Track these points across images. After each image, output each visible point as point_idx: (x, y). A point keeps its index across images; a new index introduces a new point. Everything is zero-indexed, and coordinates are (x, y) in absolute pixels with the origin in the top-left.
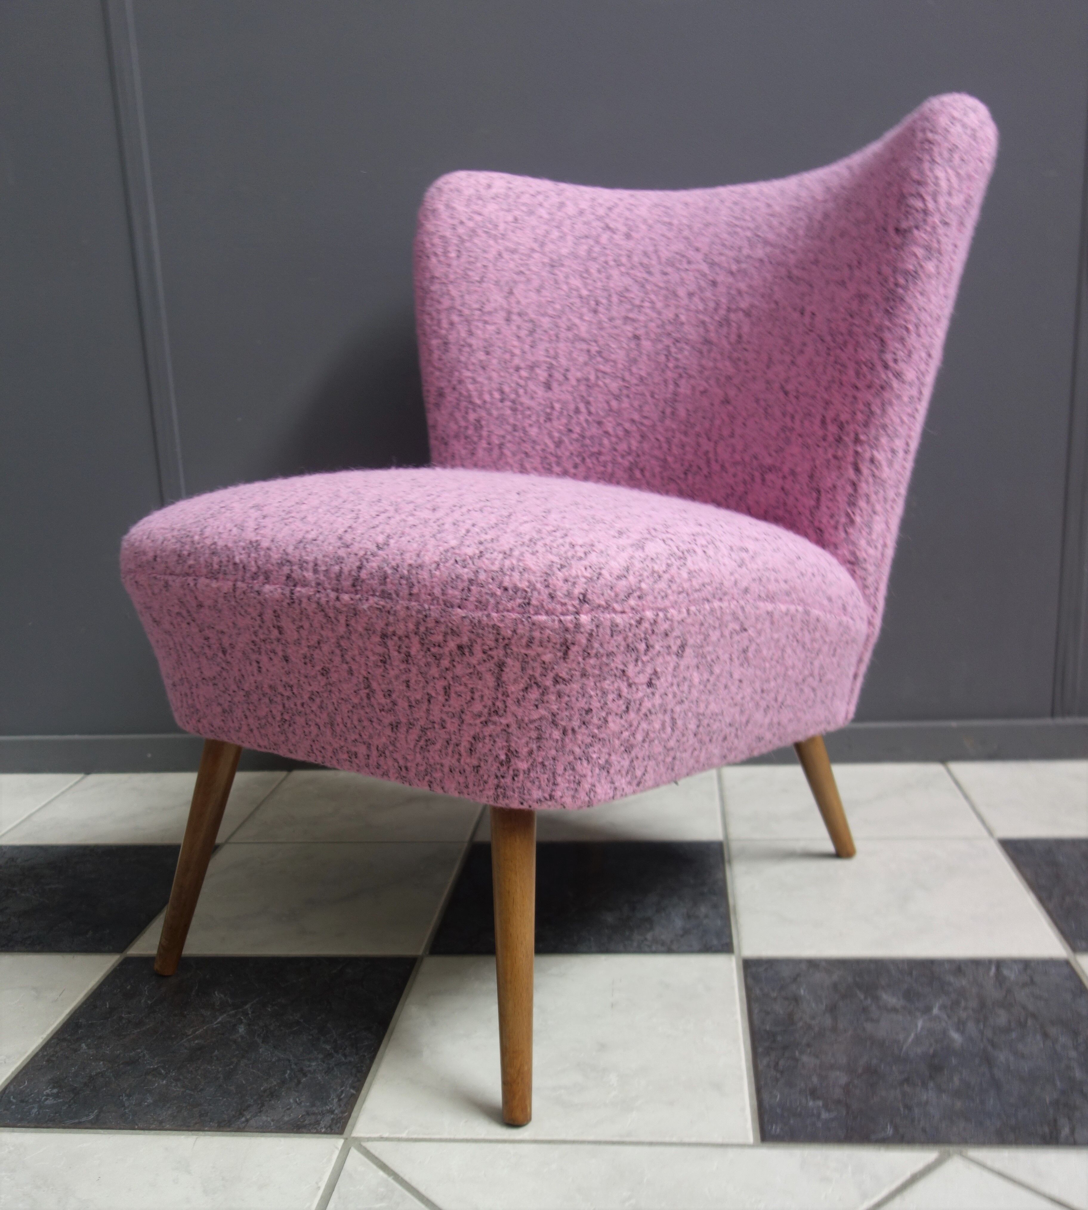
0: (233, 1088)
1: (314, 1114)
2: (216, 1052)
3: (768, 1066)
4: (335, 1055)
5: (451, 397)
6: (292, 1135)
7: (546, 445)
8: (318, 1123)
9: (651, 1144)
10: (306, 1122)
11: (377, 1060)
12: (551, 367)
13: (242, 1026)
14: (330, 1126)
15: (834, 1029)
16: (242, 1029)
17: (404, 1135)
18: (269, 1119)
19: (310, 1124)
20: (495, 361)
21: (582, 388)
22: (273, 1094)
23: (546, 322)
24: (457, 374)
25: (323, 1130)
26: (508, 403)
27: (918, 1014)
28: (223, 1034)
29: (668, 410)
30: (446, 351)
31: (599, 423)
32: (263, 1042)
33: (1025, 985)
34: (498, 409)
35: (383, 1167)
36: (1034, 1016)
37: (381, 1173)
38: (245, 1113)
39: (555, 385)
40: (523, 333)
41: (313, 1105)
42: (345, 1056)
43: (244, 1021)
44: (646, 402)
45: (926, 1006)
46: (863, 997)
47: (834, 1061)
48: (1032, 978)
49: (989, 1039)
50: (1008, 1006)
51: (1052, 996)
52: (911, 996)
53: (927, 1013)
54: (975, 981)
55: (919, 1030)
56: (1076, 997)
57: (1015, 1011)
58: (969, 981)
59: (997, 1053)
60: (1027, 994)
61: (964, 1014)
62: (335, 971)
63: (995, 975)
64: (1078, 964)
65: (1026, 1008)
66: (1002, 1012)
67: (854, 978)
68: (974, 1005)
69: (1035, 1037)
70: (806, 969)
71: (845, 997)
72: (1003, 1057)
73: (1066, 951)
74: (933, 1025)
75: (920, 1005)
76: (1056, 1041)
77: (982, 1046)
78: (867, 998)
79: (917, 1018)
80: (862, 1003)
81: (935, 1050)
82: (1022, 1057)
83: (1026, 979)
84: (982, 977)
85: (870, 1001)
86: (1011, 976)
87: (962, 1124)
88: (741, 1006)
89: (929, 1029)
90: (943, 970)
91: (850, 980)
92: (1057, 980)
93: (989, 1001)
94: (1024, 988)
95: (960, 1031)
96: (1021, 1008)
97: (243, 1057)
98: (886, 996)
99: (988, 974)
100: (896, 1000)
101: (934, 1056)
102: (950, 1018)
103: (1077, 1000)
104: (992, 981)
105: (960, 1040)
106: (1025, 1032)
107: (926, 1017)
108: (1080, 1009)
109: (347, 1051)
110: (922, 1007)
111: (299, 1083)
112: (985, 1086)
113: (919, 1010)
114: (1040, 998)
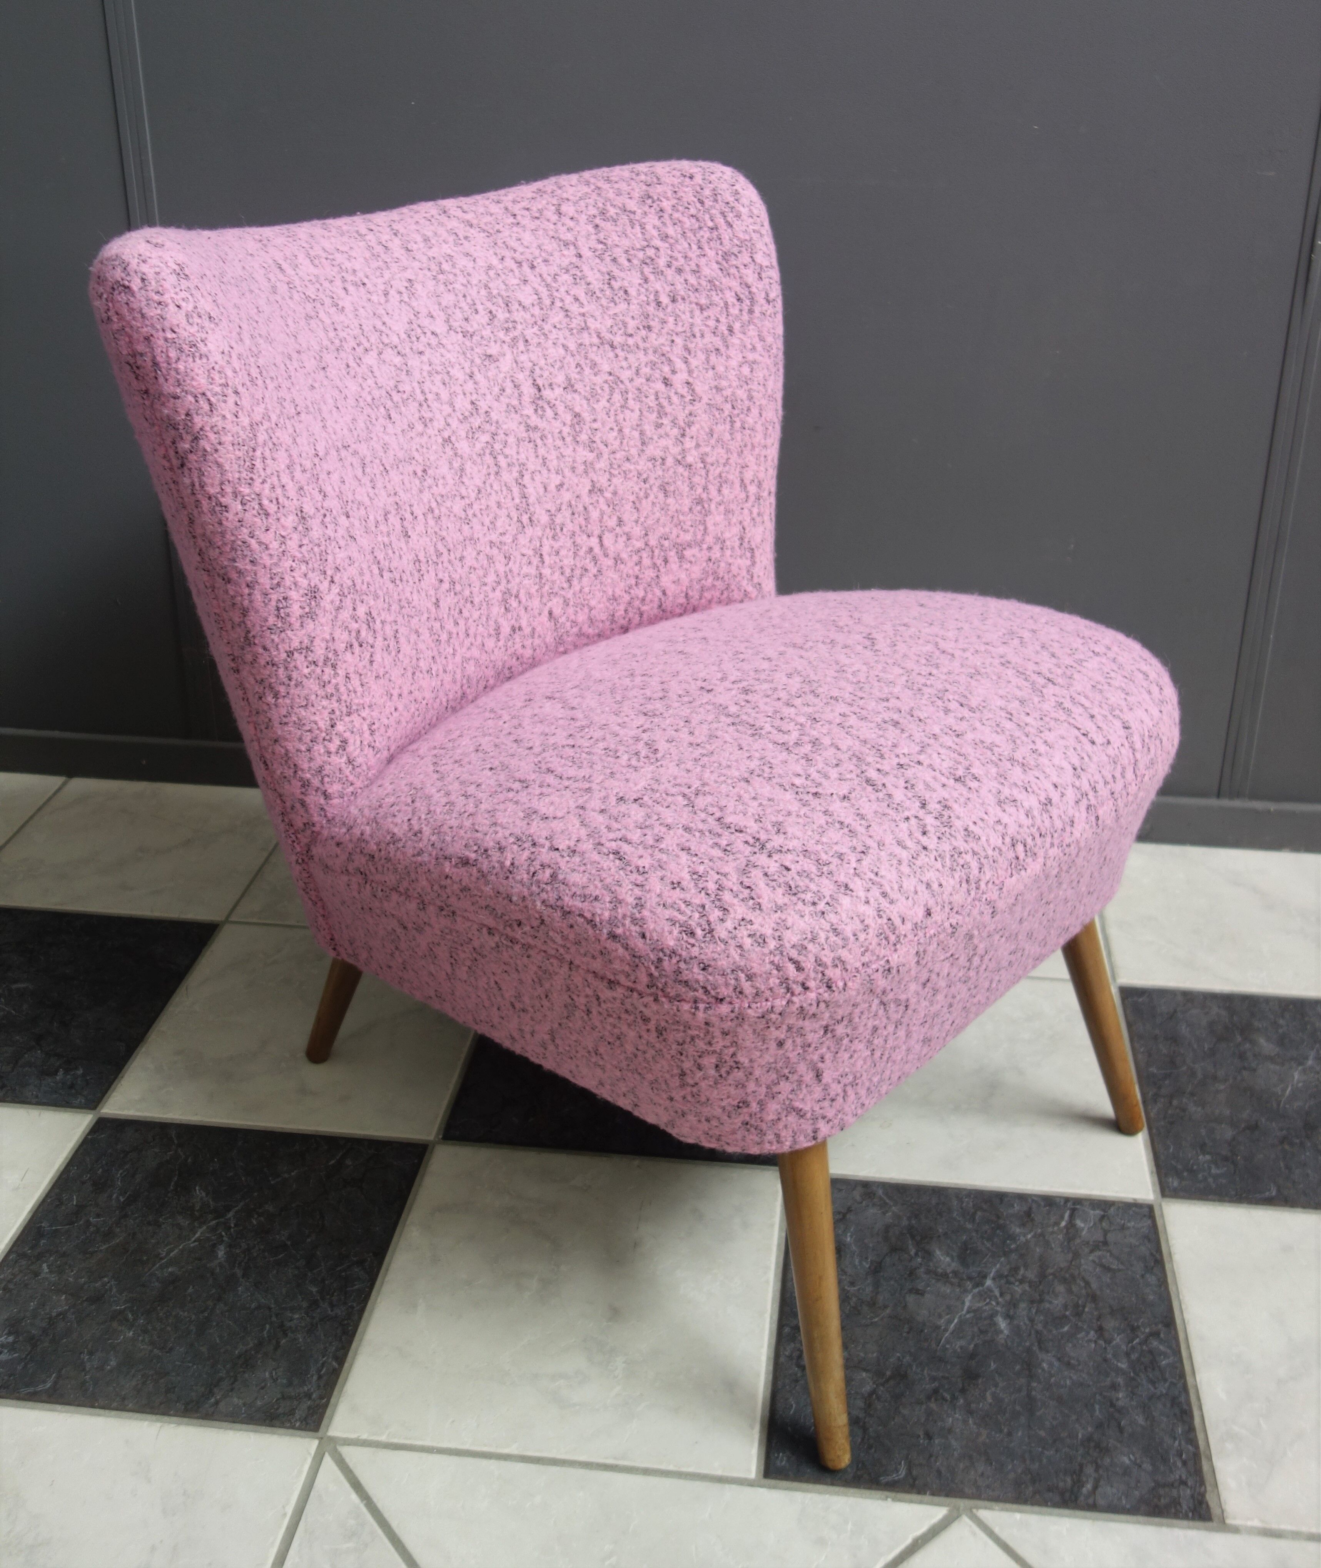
0: (204, 1349)
1: (290, 1398)
2: (190, 1290)
3: (790, 1357)
4: (321, 1303)
6: (263, 1428)
8: (292, 1412)
9: (646, 1472)
10: (281, 1411)
11: (366, 1314)
13: (222, 1247)
14: (305, 1419)
15: (873, 1303)
16: (221, 1253)
17: (383, 1438)
18: (241, 1402)
19: (284, 1414)
22: (247, 1362)
25: (298, 1424)
27: (969, 1285)
28: (200, 1259)
32: (244, 1276)
33: (1096, 1247)
35: (357, 1486)
36: (1094, 1298)
37: (354, 1497)
38: (216, 1390)
41: (290, 1384)
42: (332, 1306)
43: (225, 1239)
45: (980, 1273)
46: (913, 1252)
47: (862, 1354)
48: (1105, 1235)
49: (1037, 1332)
50: (1068, 1281)
51: (1121, 1267)
52: (966, 1254)
53: (977, 1285)
54: (1042, 1235)
55: (964, 1312)
56: (1148, 1269)
57: (1075, 1289)
58: (1033, 1237)
59: (1041, 1356)
60: (1094, 1261)
61: (1018, 1289)
62: (332, 1162)
63: (1066, 1227)
64: (1162, 1216)
65: (1087, 1283)
66: (1061, 1288)
67: (909, 1219)
68: (1031, 1274)
69: (1088, 1333)
70: (858, 1198)
71: (894, 1250)
72: (1047, 1361)
73: (1154, 1191)
74: (980, 1305)
75: (973, 1270)
76: (1108, 1342)
77: (1028, 1344)
78: (916, 1254)
79: (966, 1291)
80: (910, 1261)
81: (976, 1346)
82: (1068, 1364)
83: (1098, 1236)
84: (1050, 1229)
85: (919, 1260)
86: (1083, 1229)
87: (981, 1467)
88: (778, 1257)
89: (975, 1311)
90: (1011, 1211)
91: (905, 1222)
92: (1133, 1241)
93: (1050, 1271)
94: (1092, 1251)
95: (1008, 1317)
96: (1082, 1284)
97: (219, 1299)
98: (938, 1252)
99: (1057, 1224)
100: (948, 1259)
101: (972, 1356)
102: (1002, 1295)
103: (1148, 1276)
104: (1060, 1237)
105: (1006, 1332)
106: (1080, 1324)
107: (976, 1290)
108: (1147, 1290)
109: (335, 1298)
110: (974, 1275)
111: (277, 1346)
112: (1018, 1408)
113: (970, 1278)
114: (1109, 1269)
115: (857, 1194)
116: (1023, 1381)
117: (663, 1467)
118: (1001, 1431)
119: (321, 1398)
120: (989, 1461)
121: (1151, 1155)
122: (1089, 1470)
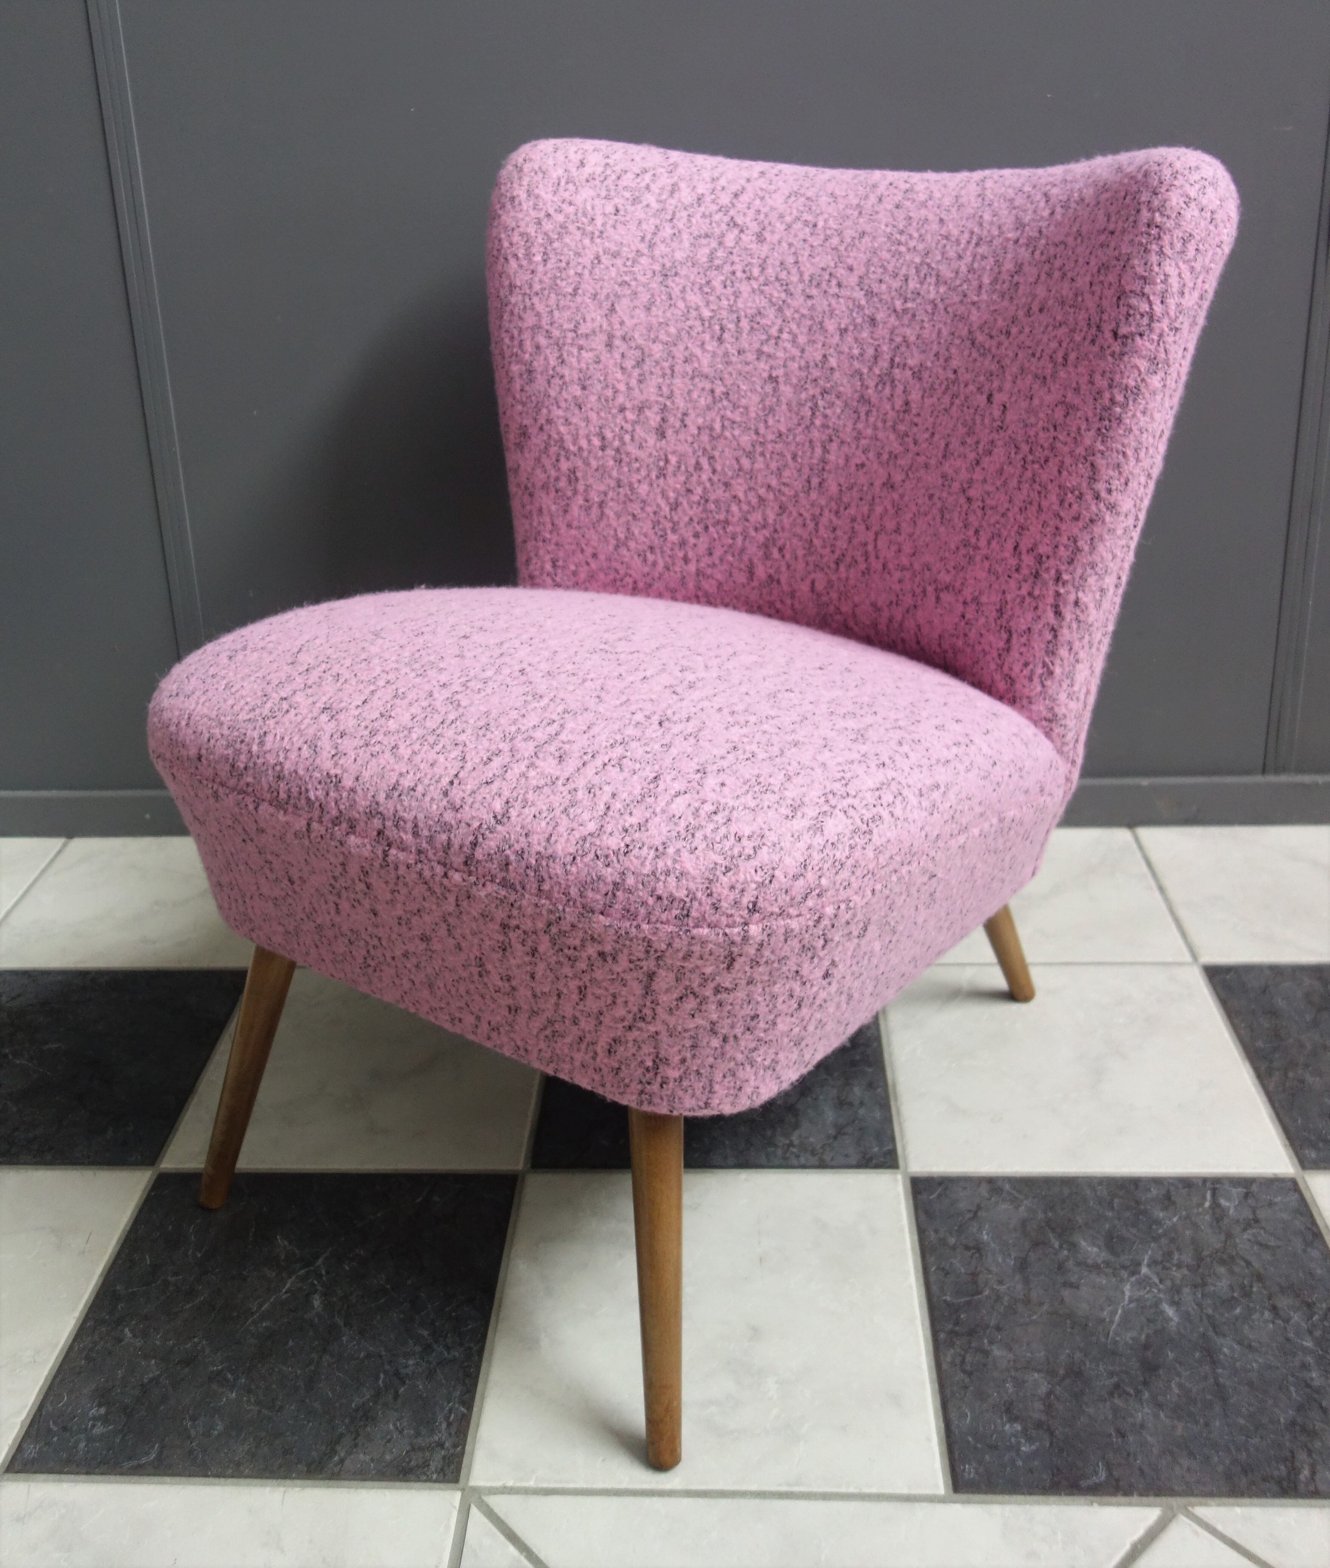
0: (317, 1405)
1: (421, 1449)
2: (291, 1343)
3: (953, 1364)
4: (435, 1346)
5: (537, 439)
6: (398, 1484)
8: (426, 1464)
9: (826, 1497)
10: (413, 1463)
11: (486, 1354)
12: (664, 409)
13: (317, 1296)
14: (442, 1470)
15: (1027, 1301)
16: (317, 1302)
17: (531, 1484)
18: (368, 1458)
19: (418, 1466)
20: (593, 398)
21: (705, 438)
22: (366, 1416)
24: (544, 408)
25: (435, 1476)
26: (609, 452)
27: (1124, 1274)
28: (295, 1311)
29: (815, 481)
31: (727, 485)
32: (345, 1325)
33: (1248, 1225)
34: (598, 458)
35: (512, 1537)
36: (1259, 1278)
37: (512, 1549)
38: (338, 1448)
39: (669, 432)
40: (628, 364)
41: (418, 1434)
42: (448, 1349)
43: (319, 1288)
44: (786, 466)
45: (1132, 1260)
46: (1057, 1245)
47: (1029, 1354)
48: (1254, 1213)
49: (1209, 1317)
50: (1226, 1262)
51: (1280, 1243)
52: (1113, 1242)
53: (1133, 1273)
54: (1188, 1217)
55: (1126, 1302)
56: (1307, 1244)
57: (1237, 1269)
58: (1180, 1218)
59: (1220, 1341)
60: (1249, 1240)
61: (1177, 1274)
62: (420, 1199)
63: (1210, 1207)
64: (1308, 1188)
65: (1248, 1263)
66: (1222, 1270)
67: (1045, 1212)
68: (1187, 1258)
69: (1263, 1314)
70: (986, 1195)
71: (1036, 1244)
72: (1227, 1347)
73: (1293, 1165)
74: (1142, 1293)
75: (1125, 1259)
76: (1287, 1321)
77: (1201, 1329)
78: (1061, 1247)
79: (1122, 1280)
80: (1056, 1254)
81: (1148, 1336)
82: (1250, 1347)
83: (1247, 1214)
84: (1195, 1211)
85: (1066, 1252)
86: (1229, 1208)
87: (1185, 1462)
88: (915, 1261)
89: (1138, 1300)
90: (1149, 1196)
91: (1041, 1215)
92: (1285, 1216)
93: (1205, 1253)
94: (1245, 1230)
95: (1174, 1303)
96: (1243, 1263)
97: (325, 1351)
98: (1083, 1243)
99: (1201, 1205)
100: (1095, 1249)
101: (1146, 1347)
102: (1161, 1281)
103: (1309, 1250)
104: (1207, 1217)
105: (1176, 1319)
106: (1251, 1305)
107: (1133, 1279)
108: (1313, 1265)
109: (449, 1340)
110: (1127, 1263)
111: (396, 1396)
112: (1208, 1397)
113: (1124, 1267)
114: (1266, 1247)
115: (984, 1190)
116: (1206, 1368)
117: (843, 1490)
118: (1197, 1422)
119: (455, 1446)
121: (1280, 1130)
122: (1302, 1456)
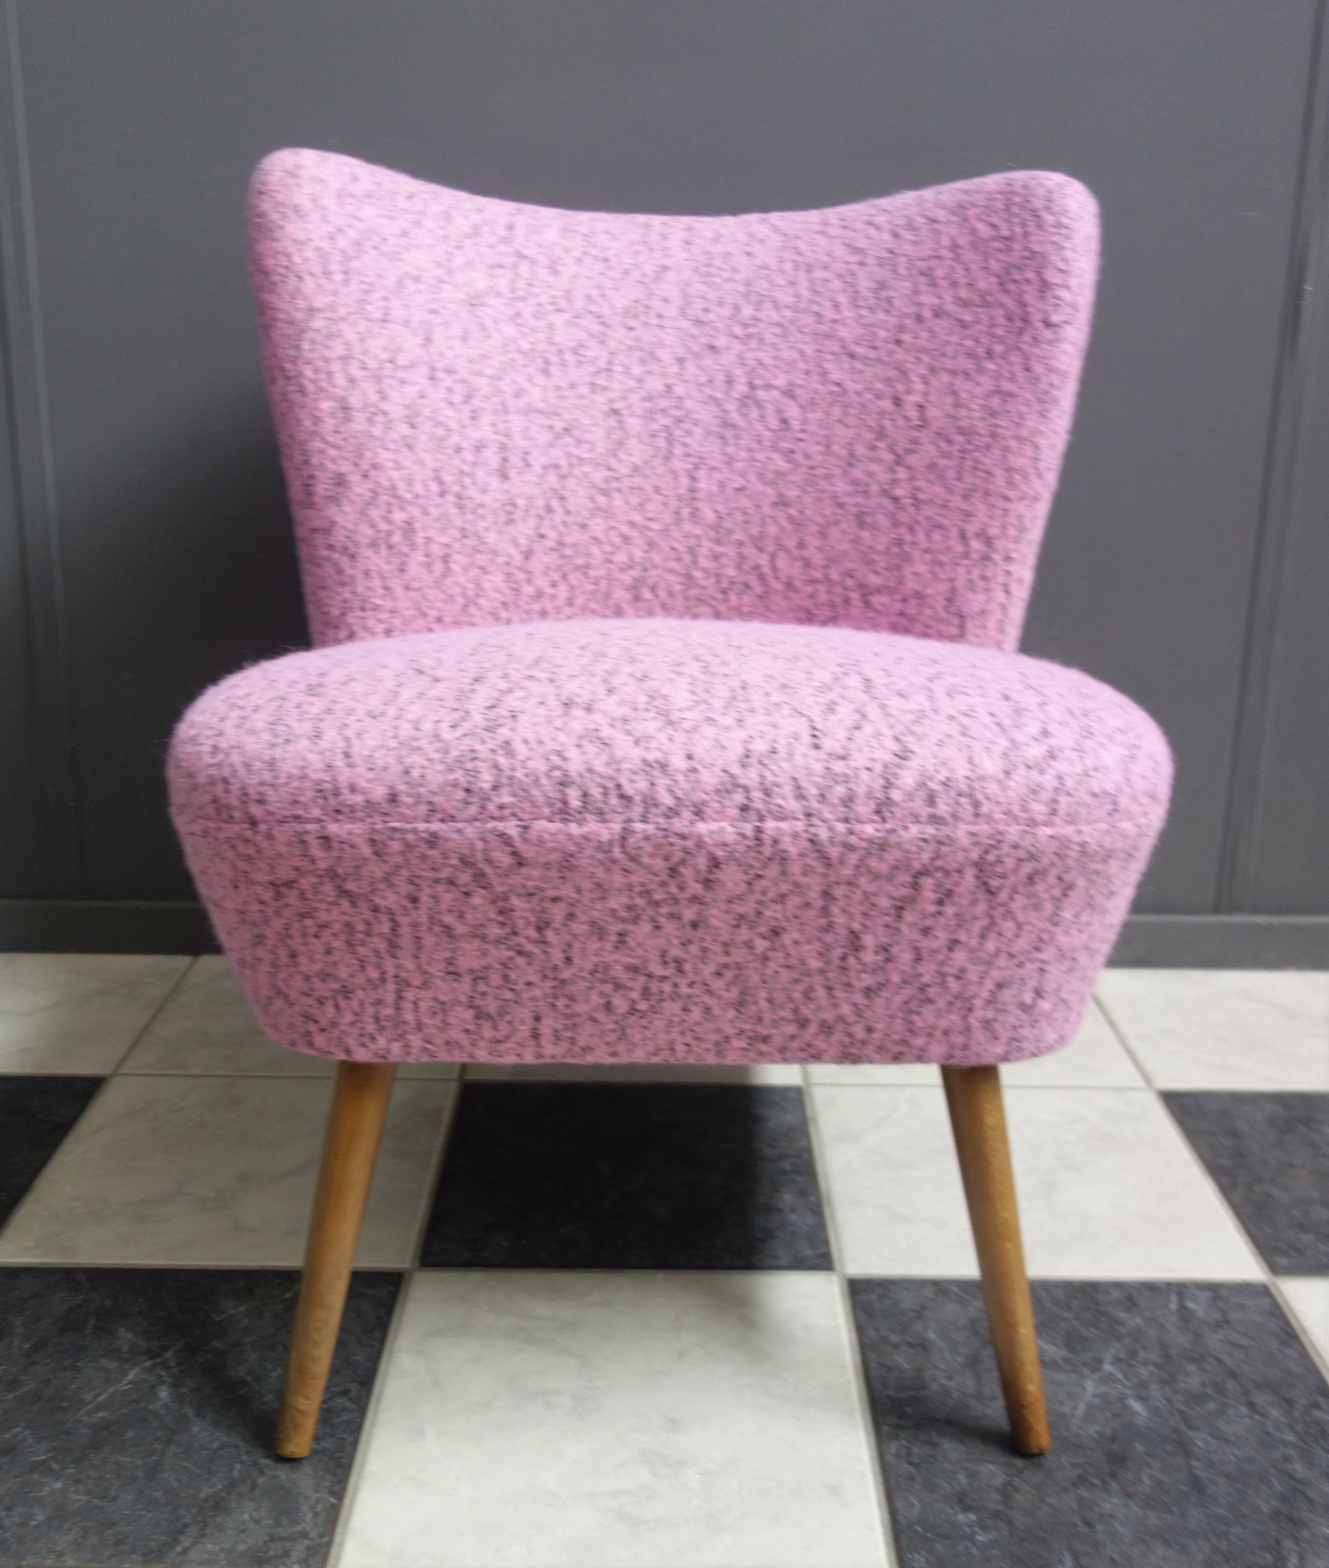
1: (280, 1539)
5: (360, 488)
7: (510, 556)
13: (164, 1388)
20: (424, 438)
21: (552, 478)
23: (482, 383)
24: (369, 454)
26: (450, 498)
27: (1085, 1371)
29: (686, 512)
30: (348, 420)
33: (1217, 1326)
34: (437, 506)
36: (1232, 1373)
39: (512, 473)
40: (457, 399)
41: (278, 1524)
43: (167, 1379)
44: (649, 500)
45: (1093, 1358)
48: (1224, 1315)
49: (1179, 1411)
50: (1199, 1360)
51: (1253, 1342)
53: (1094, 1370)
54: (1153, 1318)
55: (1088, 1398)
56: (1283, 1344)
57: (1207, 1367)
58: (1145, 1319)
59: (1193, 1434)
60: (1220, 1340)
61: (1143, 1372)
63: (1177, 1309)
64: (1279, 1291)
65: (1220, 1361)
66: (1192, 1368)
68: (1154, 1357)
70: (931, 1296)
72: (1201, 1440)
73: (1265, 1272)
74: (1106, 1389)
75: (1085, 1357)
76: (1266, 1415)
77: (1173, 1424)
79: (1083, 1377)
81: (1115, 1430)
82: (1227, 1440)
83: (1218, 1316)
84: (1161, 1313)
86: (1197, 1310)
87: (1160, 1550)
89: (1102, 1396)
90: (1109, 1298)
92: (1257, 1318)
93: (1174, 1352)
94: (1215, 1331)
95: (1141, 1399)
96: (1215, 1362)
99: (1165, 1307)
100: (1052, 1348)
101: (1113, 1439)
102: (1126, 1377)
103: (1285, 1349)
104: (1174, 1319)
105: (1145, 1413)
106: (1226, 1400)
107: (1095, 1376)
108: (1291, 1364)
110: (1088, 1361)
112: (1185, 1488)
113: (1085, 1365)
114: (1240, 1347)
115: (928, 1292)
116: (1179, 1460)
118: (1171, 1512)
120: (1167, 1543)
121: (1248, 1239)
